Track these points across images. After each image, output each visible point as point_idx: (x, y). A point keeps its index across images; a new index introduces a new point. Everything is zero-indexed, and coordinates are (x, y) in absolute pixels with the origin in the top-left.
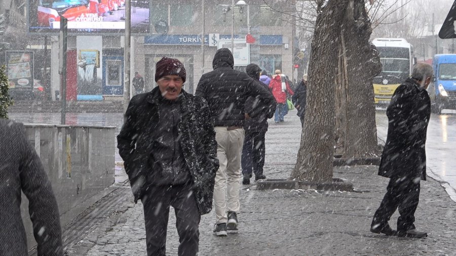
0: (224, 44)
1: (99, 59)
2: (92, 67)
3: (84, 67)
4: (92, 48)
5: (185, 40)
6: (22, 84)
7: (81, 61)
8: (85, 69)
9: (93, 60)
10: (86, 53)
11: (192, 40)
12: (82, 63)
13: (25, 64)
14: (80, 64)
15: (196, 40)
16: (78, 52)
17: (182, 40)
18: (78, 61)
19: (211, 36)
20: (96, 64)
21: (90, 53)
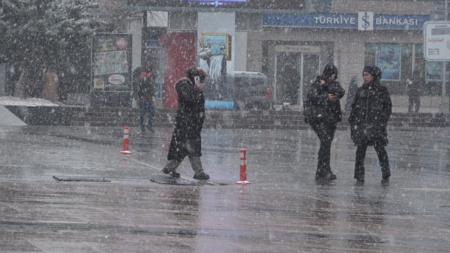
0: (434, 27)
1: (230, 48)
2: (219, 59)
3: (207, 58)
4: (219, 31)
5: (322, 21)
6: (116, 83)
7: (203, 51)
8: (209, 62)
9: (221, 49)
10: (212, 38)
11: (333, 21)
12: (205, 53)
13: (121, 52)
14: (201, 54)
15: (339, 20)
16: (199, 36)
17: (318, 20)
18: (199, 49)
19: (361, 15)
20: (225, 55)
21: (218, 38)
